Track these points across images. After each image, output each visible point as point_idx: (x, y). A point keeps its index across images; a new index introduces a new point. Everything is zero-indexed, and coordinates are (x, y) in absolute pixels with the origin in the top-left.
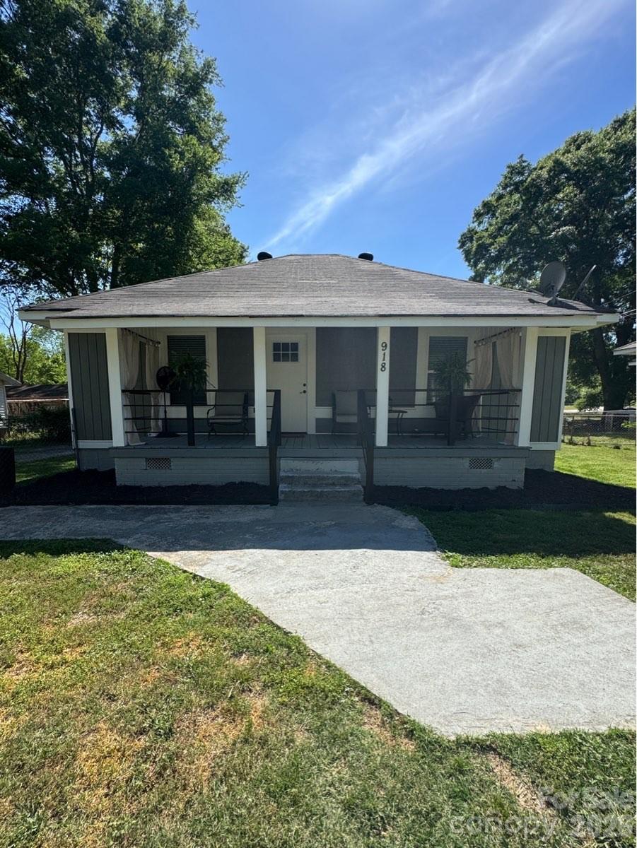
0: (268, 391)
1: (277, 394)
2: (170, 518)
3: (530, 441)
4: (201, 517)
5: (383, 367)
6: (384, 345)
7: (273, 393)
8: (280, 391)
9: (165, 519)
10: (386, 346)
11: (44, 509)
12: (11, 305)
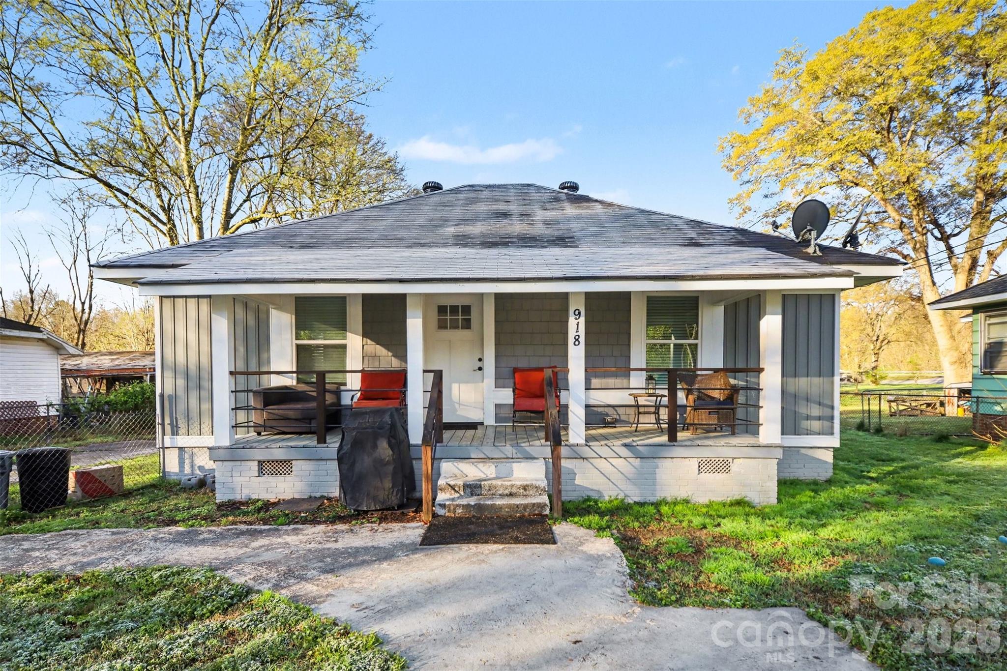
0: (425, 371)
1: (438, 376)
2: (287, 543)
3: (783, 434)
4: (327, 541)
5: (577, 340)
6: (577, 312)
7: (432, 374)
8: (441, 371)
9: (279, 543)
10: (579, 313)
11: (113, 533)
12: (74, 238)
